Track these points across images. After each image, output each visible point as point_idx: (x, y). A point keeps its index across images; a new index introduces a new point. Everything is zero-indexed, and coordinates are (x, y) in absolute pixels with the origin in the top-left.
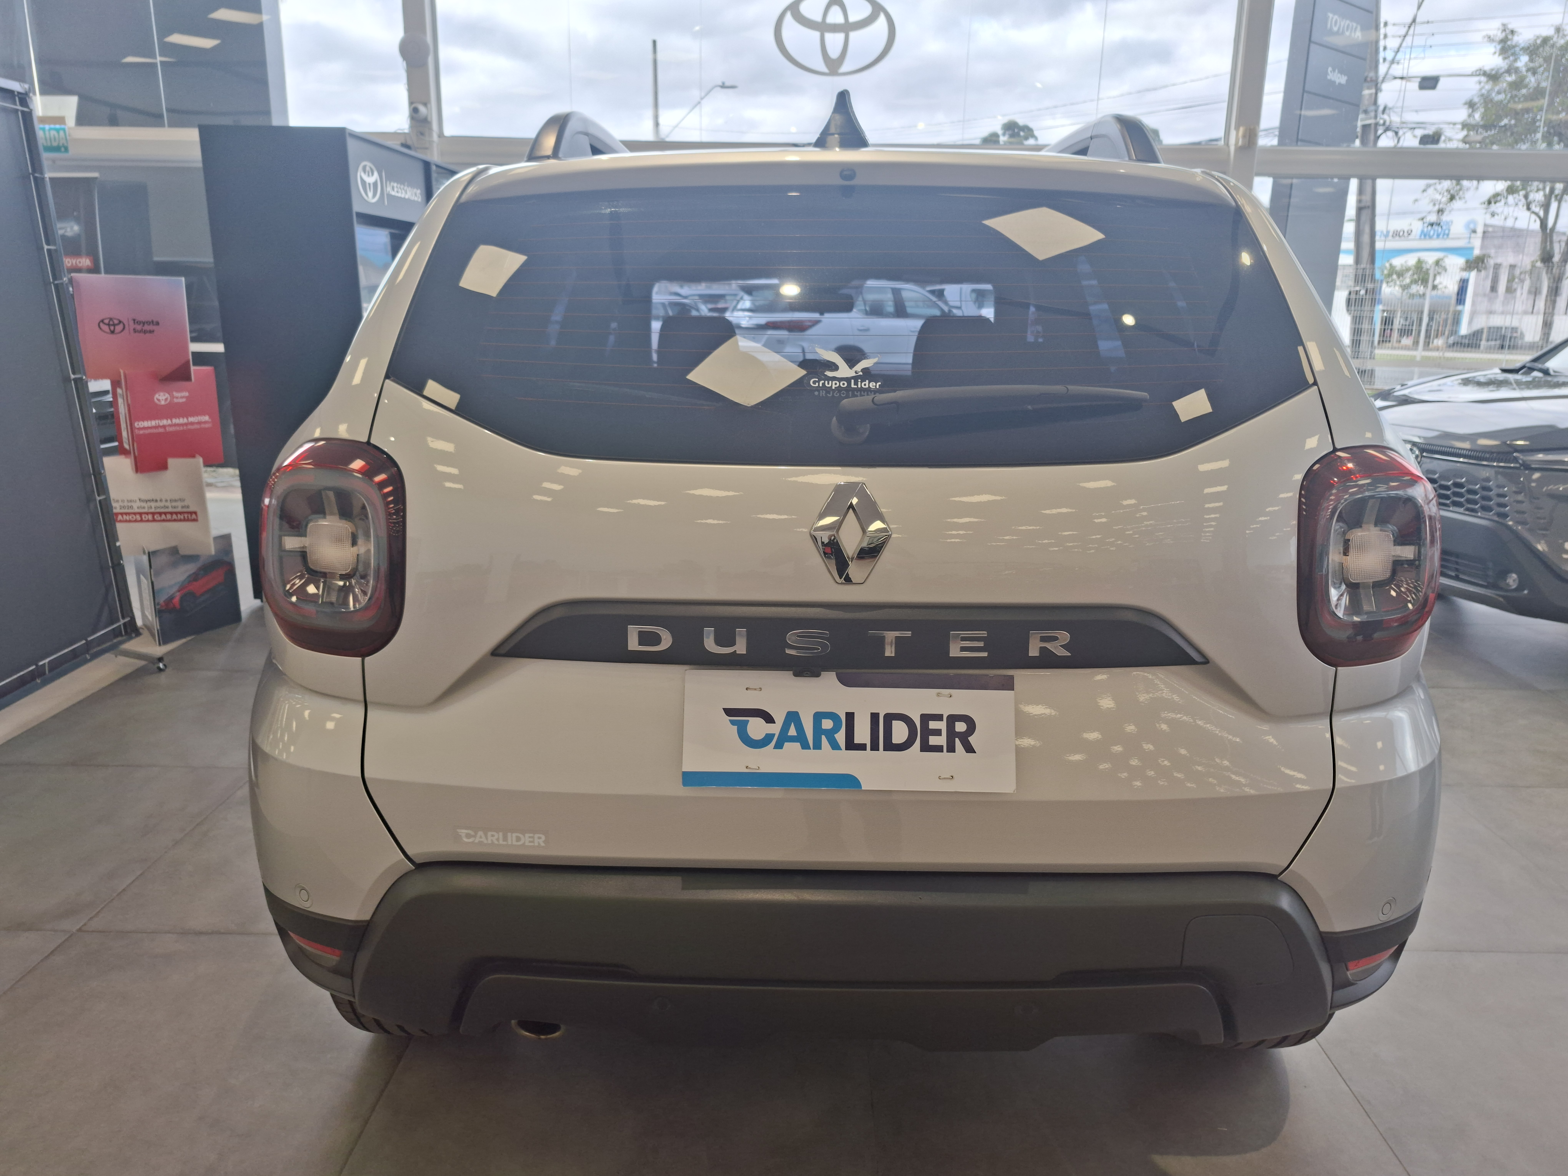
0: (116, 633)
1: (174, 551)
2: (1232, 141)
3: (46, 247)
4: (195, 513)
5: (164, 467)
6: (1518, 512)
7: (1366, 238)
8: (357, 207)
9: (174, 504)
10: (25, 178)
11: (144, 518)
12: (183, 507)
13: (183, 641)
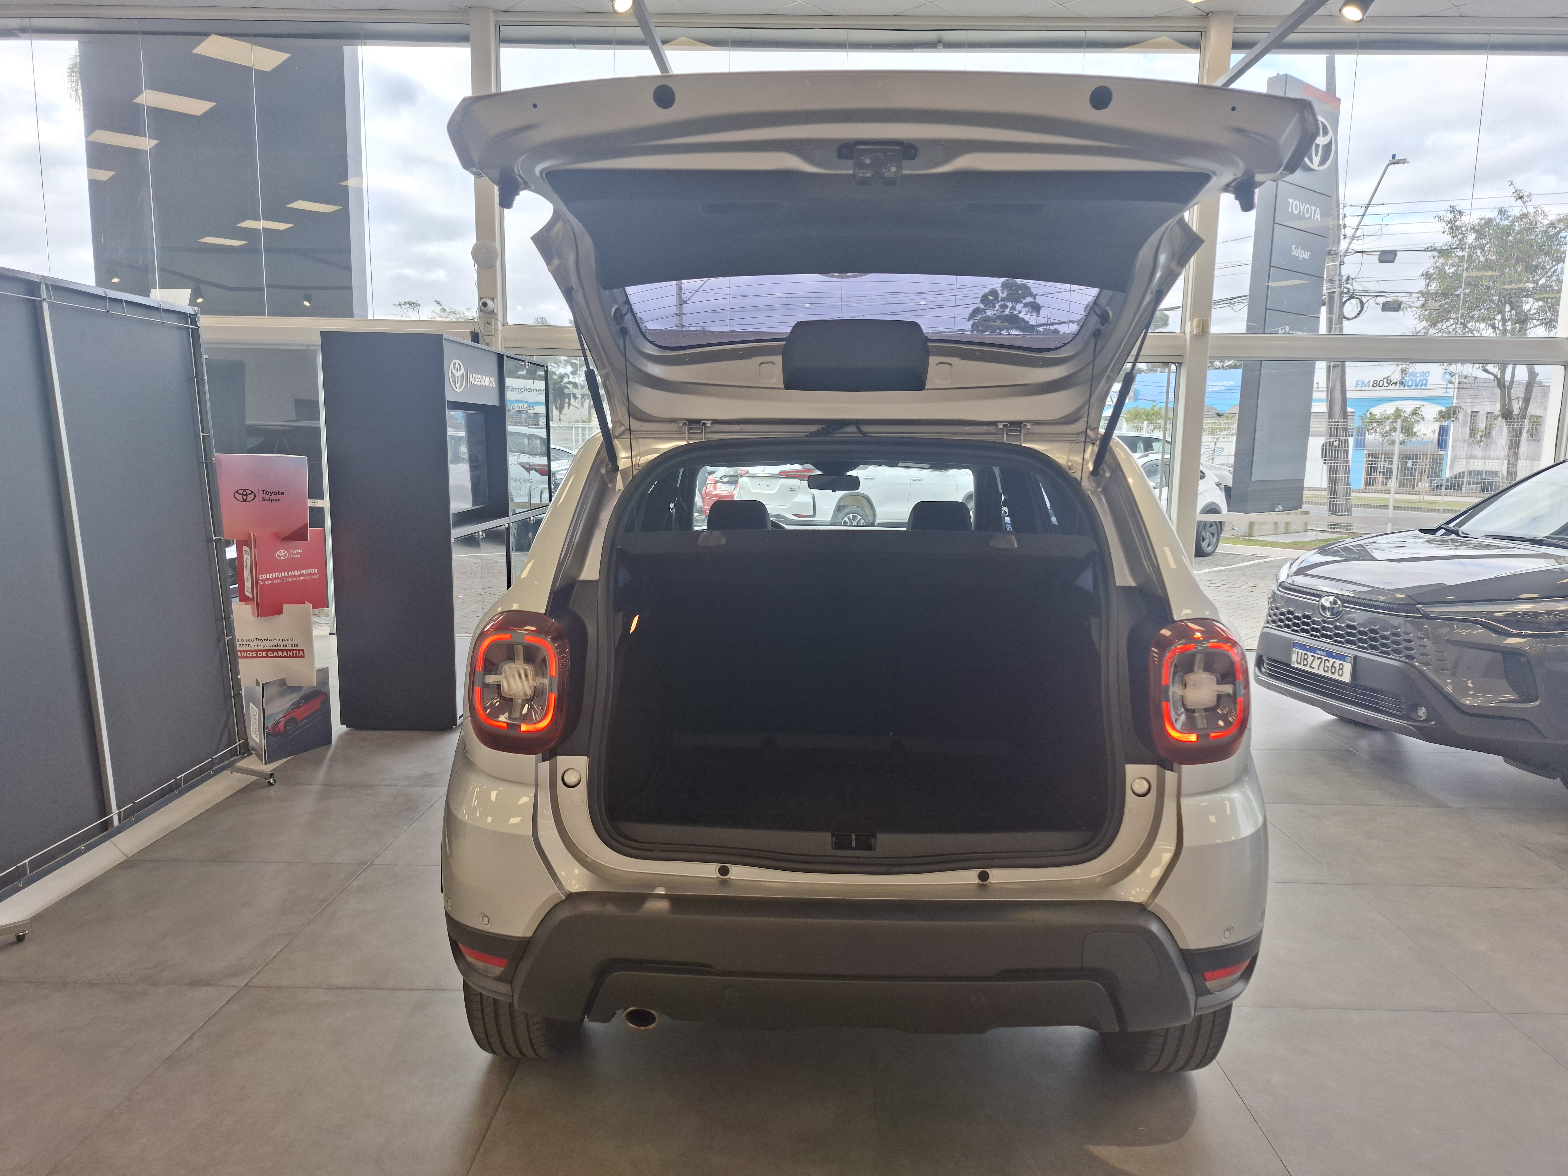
0: (233, 753)
1: (283, 682)
2: (1188, 330)
3: (202, 434)
4: (303, 650)
5: (279, 612)
6: (1423, 655)
7: (1337, 394)
8: (449, 398)
9: (285, 643)
10: (190, 380)
11: (259, 655)
12: (292, 646)
13: (285, 760)
